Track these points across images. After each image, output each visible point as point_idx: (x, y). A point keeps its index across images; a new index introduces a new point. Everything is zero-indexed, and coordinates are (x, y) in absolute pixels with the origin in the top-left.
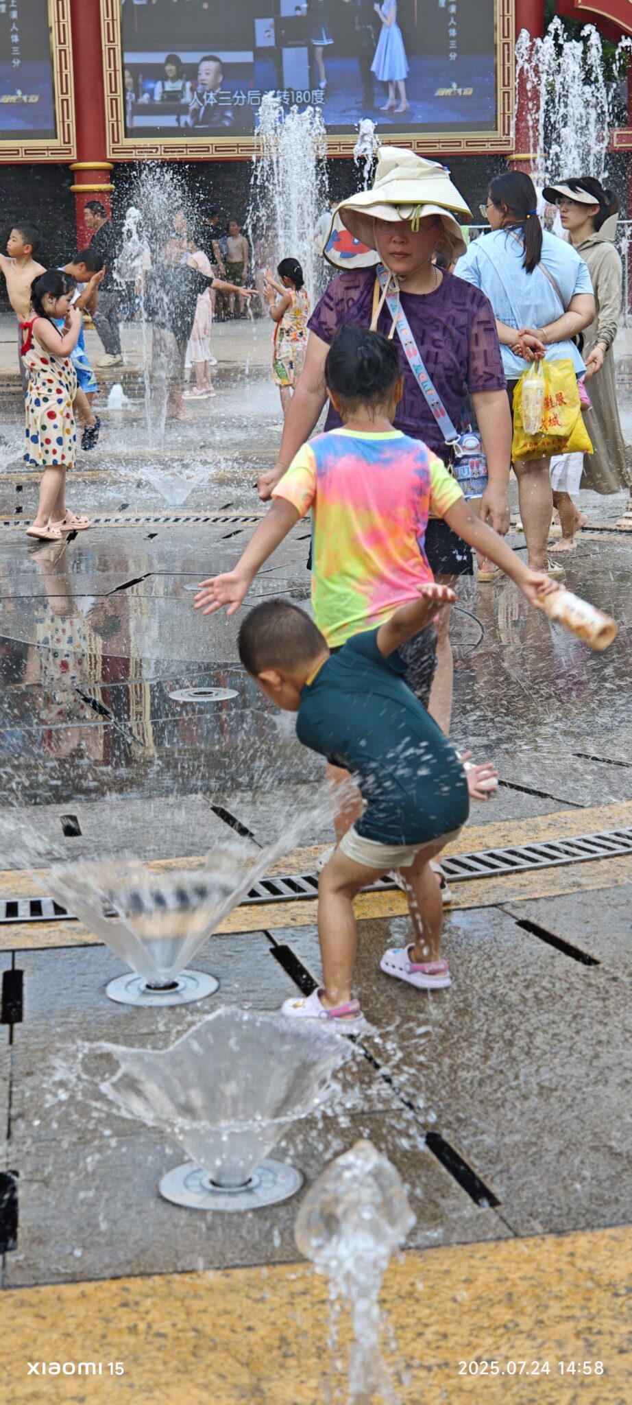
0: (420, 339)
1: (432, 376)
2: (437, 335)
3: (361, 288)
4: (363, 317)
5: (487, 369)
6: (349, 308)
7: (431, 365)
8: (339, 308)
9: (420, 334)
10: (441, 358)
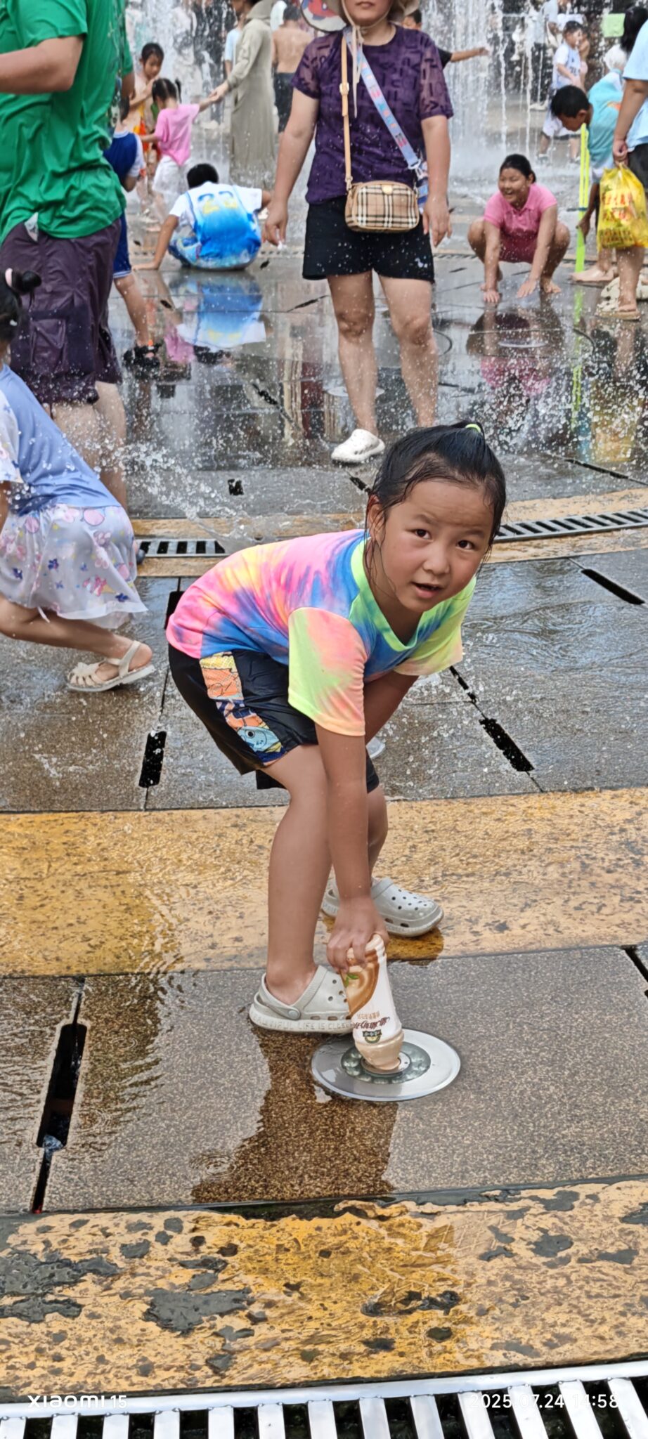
0: (382, 82)
1: (394, 111)
2: (396, 76)
3: (331, 46)
4: (334, 70)
5: (433, 99)
6: (322, 64)
7: (392, 102)
8: (314, 65)
9: (381, 77)
10: (400, 95)
